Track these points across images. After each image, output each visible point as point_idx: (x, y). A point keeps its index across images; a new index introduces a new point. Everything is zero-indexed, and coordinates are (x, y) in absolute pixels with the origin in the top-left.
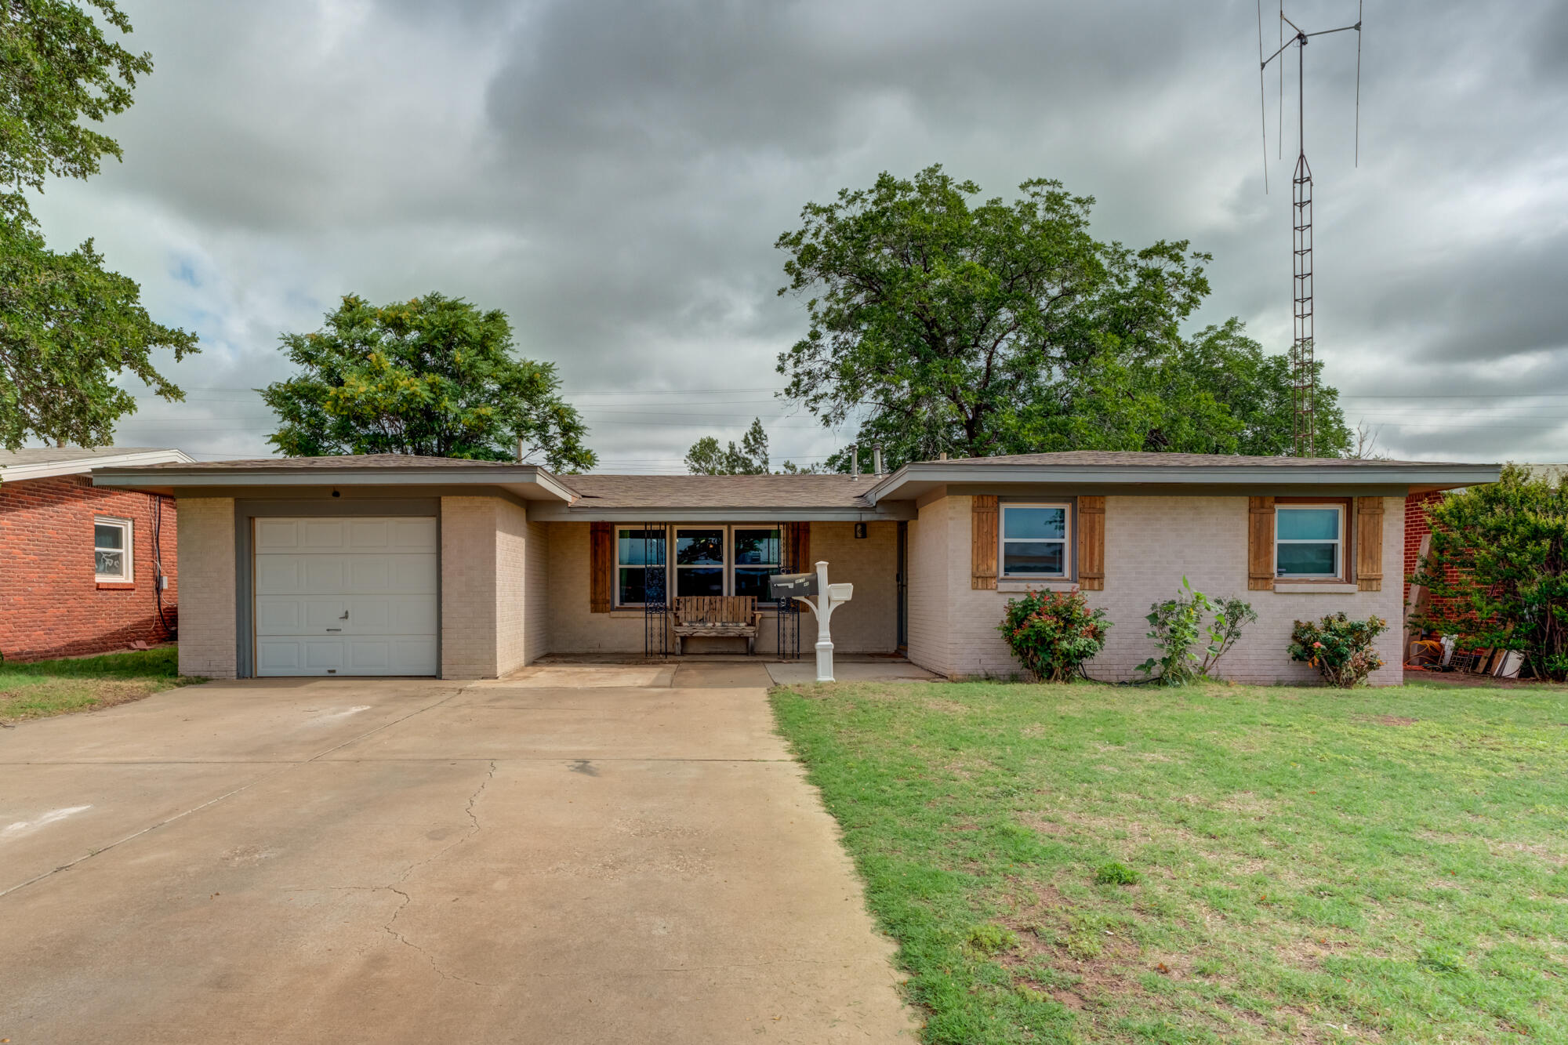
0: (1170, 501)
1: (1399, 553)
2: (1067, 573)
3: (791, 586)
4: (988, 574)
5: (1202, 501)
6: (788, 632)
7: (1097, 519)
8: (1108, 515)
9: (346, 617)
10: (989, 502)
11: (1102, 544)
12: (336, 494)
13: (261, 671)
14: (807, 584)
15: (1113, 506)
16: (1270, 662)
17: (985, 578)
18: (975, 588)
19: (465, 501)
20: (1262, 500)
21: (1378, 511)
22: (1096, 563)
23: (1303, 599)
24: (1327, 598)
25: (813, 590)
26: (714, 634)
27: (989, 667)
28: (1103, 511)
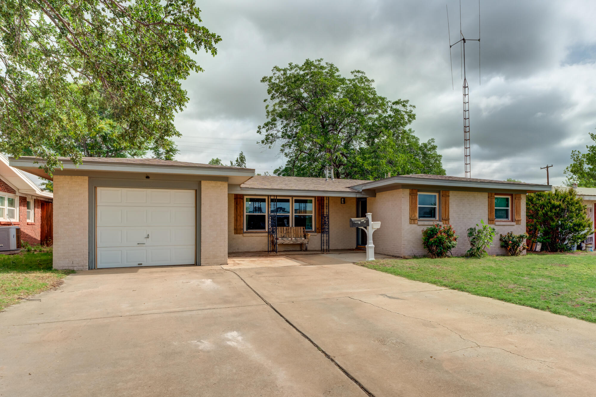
0: (466, 193)
1: (525, 212)
2: (437, 219)
3: (359, 223)
4: (415, 218)
5: (476, 194)
6: (325, 241)
7: (447, 199)
8: (450, 198)
9: (148, 237)
10: (415, 191)
11: (449, 208)
12: (148, 177)
13: (99, 265)
14: (365, 222)
15: (452, 195)
16: (494, 248)
17: (414, 220)
18: (410, 223)
19: (213, 183)
20: (492, 194)
21: (520, 199)
22: (447, 215)
23: (502, 227)
24: (508, 227)
25: (367, 224)
26: (292, 243)
27: (415, 253)
28: (449, 196)
